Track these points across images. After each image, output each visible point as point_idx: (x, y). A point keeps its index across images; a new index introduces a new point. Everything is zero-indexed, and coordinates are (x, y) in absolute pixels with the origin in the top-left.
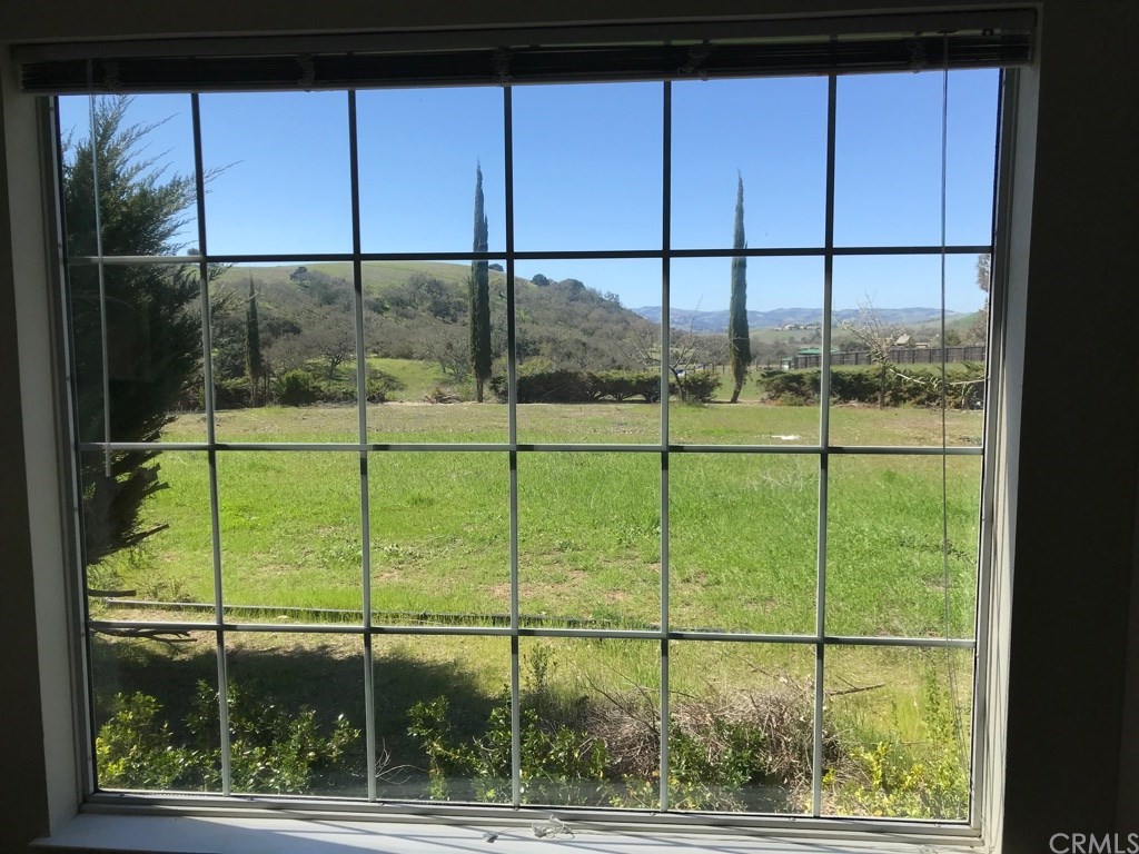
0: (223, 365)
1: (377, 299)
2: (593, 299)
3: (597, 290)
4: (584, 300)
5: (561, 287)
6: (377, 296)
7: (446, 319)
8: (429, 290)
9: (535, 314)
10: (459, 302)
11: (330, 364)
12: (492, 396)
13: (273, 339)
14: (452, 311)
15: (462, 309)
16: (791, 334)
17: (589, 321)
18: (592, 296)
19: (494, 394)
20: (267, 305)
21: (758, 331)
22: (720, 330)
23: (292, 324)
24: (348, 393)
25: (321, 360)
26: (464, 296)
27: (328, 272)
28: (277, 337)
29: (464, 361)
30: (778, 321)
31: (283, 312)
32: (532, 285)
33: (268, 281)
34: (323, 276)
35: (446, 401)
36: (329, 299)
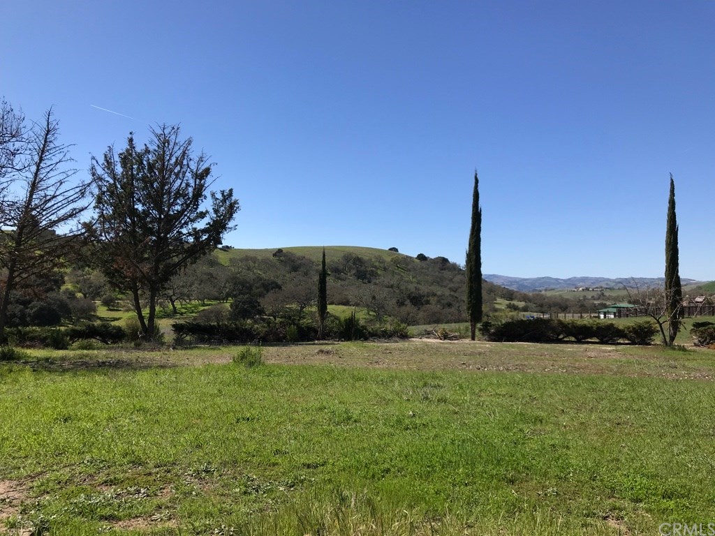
2: (455, 269)
4: (449, 270)
5: (435, 261)
7: (364, 281)
8: (354, 263)
9: (419, 278)
10: (372, 271)
11: (299, 309)
12: (481, 336)
13: (265, 292)
14: (368, 276)
15: (374, 274)
16: (584, 293)
17: (453, 282)
18: (454, 267)
19: (483, 334)
20: (259, 272)
21: (560, 291)
22: (535, 290)
23: (276, 283)
24: (385, 332)
25: (294, 306)
26: (375, 267)
27: (294, 252)
28: (268, 291)
29: (383, 307)
30: (573, 285)
31: (268, 276)
32: (416, 260)
33: (260, 258)
34: (292, 254)
35: (450, 339)
36: (295, 269)
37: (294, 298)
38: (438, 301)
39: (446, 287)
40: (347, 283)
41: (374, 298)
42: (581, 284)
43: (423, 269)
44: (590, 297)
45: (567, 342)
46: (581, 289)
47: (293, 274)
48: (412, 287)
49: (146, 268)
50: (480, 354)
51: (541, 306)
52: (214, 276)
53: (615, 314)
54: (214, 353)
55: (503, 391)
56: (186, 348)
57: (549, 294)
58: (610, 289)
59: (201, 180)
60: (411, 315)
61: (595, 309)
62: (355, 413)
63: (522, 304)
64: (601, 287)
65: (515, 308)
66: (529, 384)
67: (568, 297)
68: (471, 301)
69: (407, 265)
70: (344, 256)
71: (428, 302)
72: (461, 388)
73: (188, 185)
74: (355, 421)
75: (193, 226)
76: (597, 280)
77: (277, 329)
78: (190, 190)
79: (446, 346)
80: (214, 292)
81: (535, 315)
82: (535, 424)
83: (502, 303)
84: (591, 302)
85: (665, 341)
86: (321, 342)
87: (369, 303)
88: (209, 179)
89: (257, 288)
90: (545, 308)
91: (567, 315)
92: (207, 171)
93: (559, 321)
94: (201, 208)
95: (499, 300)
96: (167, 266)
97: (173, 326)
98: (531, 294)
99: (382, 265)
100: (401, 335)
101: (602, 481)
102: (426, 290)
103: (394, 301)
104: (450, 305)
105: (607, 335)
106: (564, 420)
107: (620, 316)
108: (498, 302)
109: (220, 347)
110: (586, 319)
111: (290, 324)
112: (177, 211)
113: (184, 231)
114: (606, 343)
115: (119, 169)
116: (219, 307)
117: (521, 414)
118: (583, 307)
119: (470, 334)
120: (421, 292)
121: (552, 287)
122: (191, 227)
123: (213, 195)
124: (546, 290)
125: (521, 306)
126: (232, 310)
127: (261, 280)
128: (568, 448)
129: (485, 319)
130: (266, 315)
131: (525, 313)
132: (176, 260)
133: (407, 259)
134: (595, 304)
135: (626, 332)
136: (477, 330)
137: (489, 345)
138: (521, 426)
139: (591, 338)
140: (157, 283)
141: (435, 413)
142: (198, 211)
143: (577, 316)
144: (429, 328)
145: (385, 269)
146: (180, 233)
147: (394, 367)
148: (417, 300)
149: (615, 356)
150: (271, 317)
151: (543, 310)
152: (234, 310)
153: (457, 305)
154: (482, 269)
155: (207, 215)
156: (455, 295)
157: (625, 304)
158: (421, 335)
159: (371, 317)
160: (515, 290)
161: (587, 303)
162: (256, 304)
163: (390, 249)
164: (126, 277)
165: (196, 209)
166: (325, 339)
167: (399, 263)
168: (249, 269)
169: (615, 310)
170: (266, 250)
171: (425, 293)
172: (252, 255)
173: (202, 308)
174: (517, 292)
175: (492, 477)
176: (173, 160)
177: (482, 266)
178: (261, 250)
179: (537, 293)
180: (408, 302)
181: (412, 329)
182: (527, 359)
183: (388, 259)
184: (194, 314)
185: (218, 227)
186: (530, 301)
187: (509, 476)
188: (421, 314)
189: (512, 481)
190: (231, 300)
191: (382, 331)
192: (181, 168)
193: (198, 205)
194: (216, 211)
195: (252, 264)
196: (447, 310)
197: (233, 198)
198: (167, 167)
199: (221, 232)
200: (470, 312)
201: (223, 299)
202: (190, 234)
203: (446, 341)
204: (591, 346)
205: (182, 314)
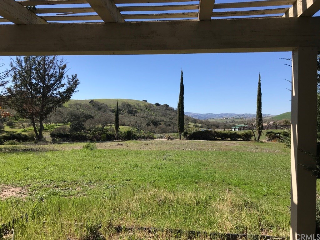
0: (73, 127)
1: (113, 109)
2: (172, 110)
3: (173, 107)
4: (169, 110)
5: (163, 106)
6: (113, 108)
7: (132, 115)
8: (127, 107)
9: (156, 114)
10: (135, 110)
11: (102, 127)
12: (183, 138)
13: (86, 120)
14: (133, 113)
15: (136, 112)
16: (226, 120)
17: (171, 115)
18: (171, 109)
19: (184, 137)
20: (82, 110)
21: (217, 119)
22: (205, 119)
23: (91, 116)
24: (144, 136)
25: (100, 126)
26: (137, 108)
27: (99, 101)
28: (87, 119)
29: (140, 126)
30: (222, 117)
31: (87, 112)
32: (155, 106)
33: (83, 104)
34: (98, 102)
35: (171, 139)
36: (99, 109)
37: (99, 122)
38: (165, 124)
39: (168, 117)
40: (124, 115)
41: (136, 122)
42: (225, 116)
43: (158, 109)
44: (228, 122)
45: (218, 140)
46: (225, 118)
47: (99, 111)
48: (153, 118)
49: (38, 109)
50: (183, 144)
51: (208, 126)
52: (62, 112)
53: (238, 129)
54: (72, 145)
55: (193, 156)
56: (59, 144)
57: (211, 120)
58: (237, 118)
59: (62, 70)
60: (153, 130)
61: (231, 127)
62: (140, 164)
63: (200, 125)
64: (233, 118)
65: (197, 126)
66: (203, 154)
67: (220, 122)
68: (179, 123)
69: (151, 108)
70: (122, 104)
71: (160, 124)
72: (177, 155)
73: (56, 72)
74: (140, 167)
75: (59, 90)
76: (232, 115)
77: (97, 136)
78: (57, 74)
79: (170, 141)
80: (62, 120)
81: (205, 129)
82: (204, 166)
83: (191, 125)
84: (229, 124)
85: (255, 139)
86: (117, 141)
87: (134, 125)
88: (66, 70)
89: (82, 118)
90: (210, 127)
91: (219, 129)
92: (65, 66)
93: (215, 131)
94: (63, 83)
95: (190, 123)
96: (48, 108)
97: (50, 134)
98: (204, 121)
99: (139, 108)
100: (151, 137)
101: (226, 181)
102: (159, 119)
103: (145, 124)
104: (169, 125)
105: (234, 137)
106: (215, 165)
107: (240, 130)
108: (190, 124)
109: (74, 143)
110: (227, 131)
111: (103, 134)
112: (51, 83)
113: (55, 92)
114: (234, 140)
115: (24, 64)
116: (64, 126)
117: (200, 163)
118: (225, 126)
119: (179, 137)
120: (157, 120)
121: (213, 117)
122: (57, 91)
123: (67, 76)
124: (210, 119)
125: (199, 126)
126: (70, 128)
127: (84, 114)
128: (216, 173)
129: (185, 131)
130: (86, 130)
131: (201, 129)
132: (51, 105)
133: (151, 105)
134: (230, 125)
135: (241, 136)
136: (182, 135)
137: (187, 141)
138: (200, 167)
139: (227, 138)
140: (43, 115)
141: (169, 164)
142: (61, 83)
143: (223, 130)
144: (162, 135)
145: (141, 110)
146: (52, 93)
147: (150, 149)
148: (156, 123)
149: (236, 145)
150: (89, 131)
151: (209, 127)
152: (72, 128)
153: (173, 125)
154: (184, 110)
155: (65, 86)
156: (172, 121)
157: (243, 125)
158: (159, 138)
159: (135, 131)
160: (197, 119)
161: (227, 125)
162: (81, 125)
163: (143, 101)
164: (29, 113)
165: (60, 83)
166: (118, 140)
167: (147, 107)
168: (78, 109)
169: (238, 127)
170: (86, 101)
171: (159, 120)
172: (79, 102)
173: (56, 127)
174: (198, 120)
175: (190, 181)
176: (50, 60)
177: (184, 109)
178: (83, 100)
179: (206, 120)
180: (151, 124)
181: (155, 136)
182: (202, 146)
183: (142, 105)
184: (52, 130)
185: (70, 91)
186: (203, 124)
187: (196, 181)
188: (157, 129)
189: (197, 183)
190: (70, 123)
191: (143, 136)
192: (53, 64)
193: (61, 81)
194: (69, 84)
195: (79, 107)
196: (169, 128)
197: (77, 78)
198: (46, 64)
199: (72, 93)
200: (179, 128)
201: (66, 123)
202: (57, 94)
203: (169, 140)
204: (227, 141)
205: (47, 130)
